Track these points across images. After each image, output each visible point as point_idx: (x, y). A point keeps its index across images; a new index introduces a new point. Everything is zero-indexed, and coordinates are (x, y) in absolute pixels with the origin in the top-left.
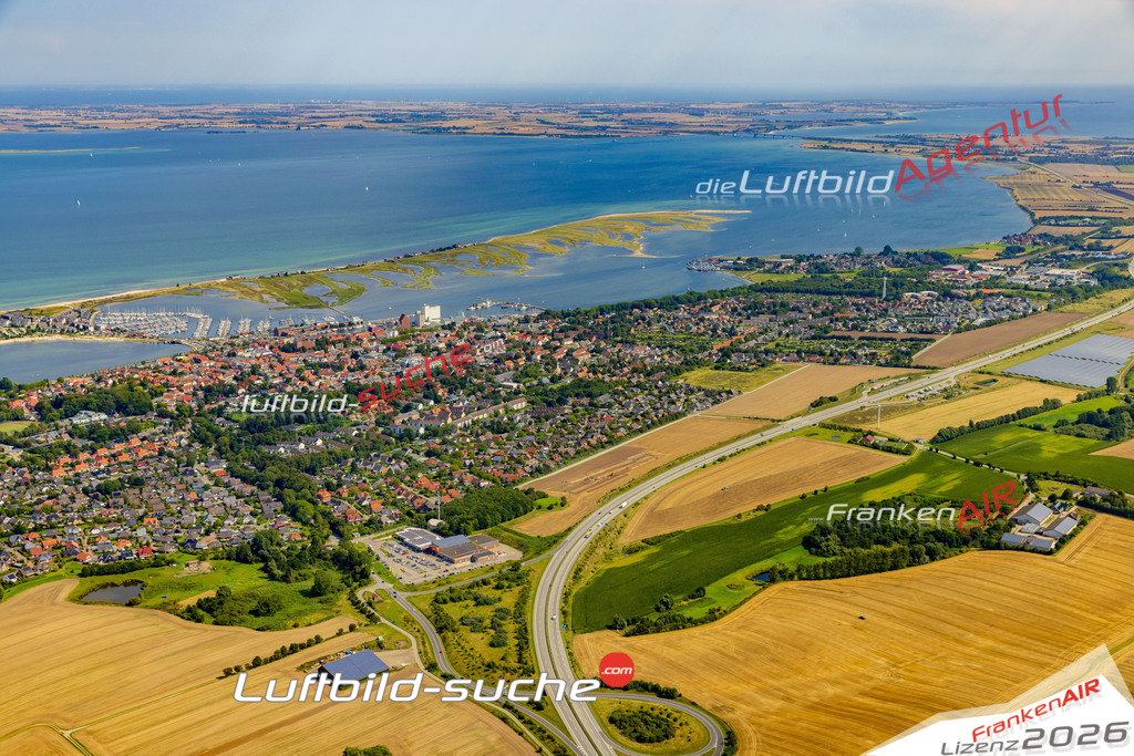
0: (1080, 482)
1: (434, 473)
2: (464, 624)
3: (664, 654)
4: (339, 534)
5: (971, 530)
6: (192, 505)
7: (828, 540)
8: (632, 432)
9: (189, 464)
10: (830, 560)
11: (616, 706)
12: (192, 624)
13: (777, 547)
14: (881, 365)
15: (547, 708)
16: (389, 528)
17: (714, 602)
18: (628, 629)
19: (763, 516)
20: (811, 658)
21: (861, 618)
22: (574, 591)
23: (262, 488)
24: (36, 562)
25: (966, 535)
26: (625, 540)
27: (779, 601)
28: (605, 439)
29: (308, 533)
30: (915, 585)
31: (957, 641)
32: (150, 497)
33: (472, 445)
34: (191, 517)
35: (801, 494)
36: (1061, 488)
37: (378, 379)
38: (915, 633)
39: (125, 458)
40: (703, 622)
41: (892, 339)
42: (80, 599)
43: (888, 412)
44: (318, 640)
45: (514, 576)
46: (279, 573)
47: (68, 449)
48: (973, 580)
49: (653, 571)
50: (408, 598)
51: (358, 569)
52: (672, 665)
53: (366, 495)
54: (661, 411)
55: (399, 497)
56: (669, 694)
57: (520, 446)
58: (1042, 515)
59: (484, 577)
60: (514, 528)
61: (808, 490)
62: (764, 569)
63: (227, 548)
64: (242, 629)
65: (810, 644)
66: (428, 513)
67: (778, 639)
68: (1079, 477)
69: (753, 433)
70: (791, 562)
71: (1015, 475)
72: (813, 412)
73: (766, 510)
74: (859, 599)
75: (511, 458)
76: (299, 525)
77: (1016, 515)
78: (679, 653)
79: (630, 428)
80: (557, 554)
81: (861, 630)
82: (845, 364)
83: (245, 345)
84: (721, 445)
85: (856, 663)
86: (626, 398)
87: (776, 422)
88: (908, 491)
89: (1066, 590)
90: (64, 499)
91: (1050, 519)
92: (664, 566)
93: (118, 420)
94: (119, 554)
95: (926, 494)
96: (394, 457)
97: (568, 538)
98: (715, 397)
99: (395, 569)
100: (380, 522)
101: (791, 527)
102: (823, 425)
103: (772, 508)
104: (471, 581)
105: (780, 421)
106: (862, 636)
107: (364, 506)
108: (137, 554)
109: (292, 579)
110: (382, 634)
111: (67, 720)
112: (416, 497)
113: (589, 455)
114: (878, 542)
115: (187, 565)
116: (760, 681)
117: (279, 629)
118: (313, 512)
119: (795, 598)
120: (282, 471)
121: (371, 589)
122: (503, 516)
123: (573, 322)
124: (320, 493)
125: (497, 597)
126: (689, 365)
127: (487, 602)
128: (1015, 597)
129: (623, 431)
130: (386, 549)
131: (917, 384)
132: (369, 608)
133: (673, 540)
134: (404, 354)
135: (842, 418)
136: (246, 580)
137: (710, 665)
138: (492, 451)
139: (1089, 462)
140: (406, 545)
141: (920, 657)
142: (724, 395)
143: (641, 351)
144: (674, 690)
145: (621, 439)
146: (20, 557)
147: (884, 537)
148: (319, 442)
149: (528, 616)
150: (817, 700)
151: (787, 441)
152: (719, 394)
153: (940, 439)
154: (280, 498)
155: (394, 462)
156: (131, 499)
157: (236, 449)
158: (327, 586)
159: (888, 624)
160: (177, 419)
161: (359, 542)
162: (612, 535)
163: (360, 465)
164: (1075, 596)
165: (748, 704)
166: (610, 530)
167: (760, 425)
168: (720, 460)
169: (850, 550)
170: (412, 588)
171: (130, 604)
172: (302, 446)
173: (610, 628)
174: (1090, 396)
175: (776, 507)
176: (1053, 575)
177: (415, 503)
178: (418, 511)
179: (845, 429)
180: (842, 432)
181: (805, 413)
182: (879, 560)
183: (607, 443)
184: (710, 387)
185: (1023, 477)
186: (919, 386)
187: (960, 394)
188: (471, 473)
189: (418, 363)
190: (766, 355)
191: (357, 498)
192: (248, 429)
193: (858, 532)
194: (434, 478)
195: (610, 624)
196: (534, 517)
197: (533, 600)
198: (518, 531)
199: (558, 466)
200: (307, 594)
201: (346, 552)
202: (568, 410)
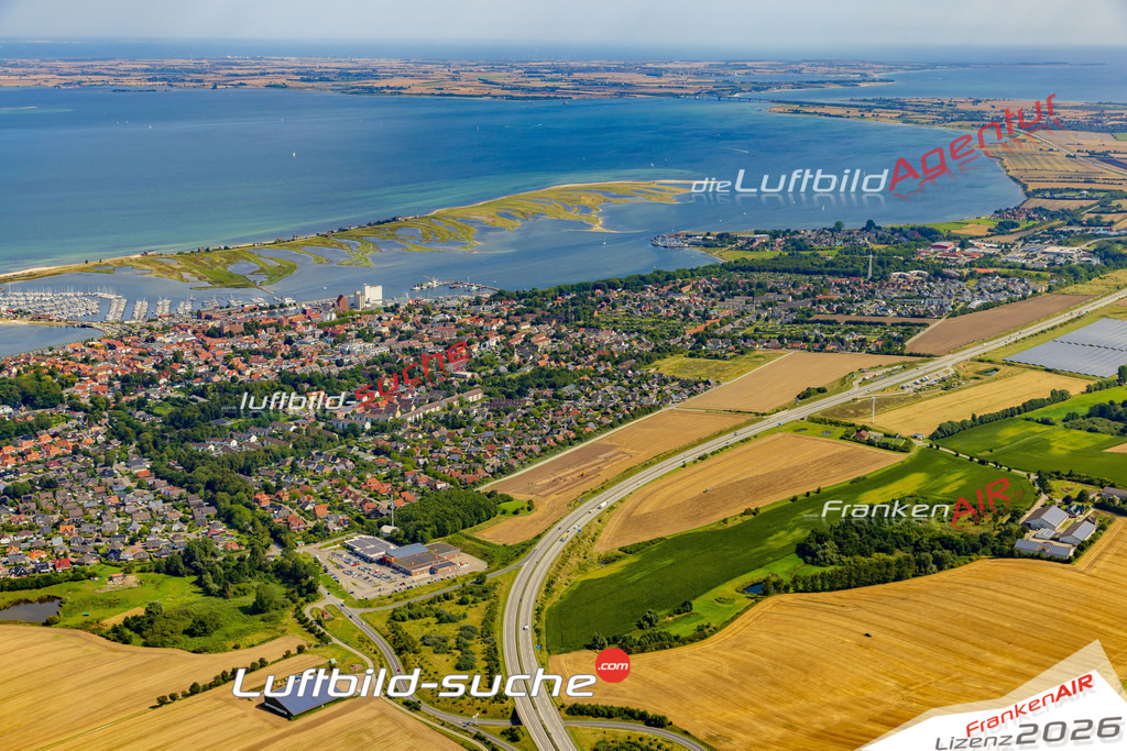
0: (1097, 482)
1: (384, 473)
2: (425, 644)
3: (651, 678)
4: (281, 543)
5: (981, 536)
6: (113, 510)
7: (824, 548)
8: (602, 428)
9: (108, 463)
10: (829, 569)
11: (600, 736)
12: (118, 645)
13: (769, 554)
14: (872, 353)
15: (523, 739)
16: (337, 536)
17: (702, 618)
19: (752, 521)
20: (813, 680)
21: (867, 635)
22: (547, 606)
23: (192, 491)
25: (975, 541)
26: (601, 548)
27: (773, 616)
28: (573, 435)
29: (246, 542)
30: (923, 598)
31: (972, 659)
32: (65, 502)
33: (425, 442)
34: (112, 524)
35: (791, 495)
36: (1077, 488)
37: (315, 368)
38: (927, 652)
39: (34, 456)
40: (691, 640)
41: (882, 324)
43: (883, 404)
44: (263, 663)
45: (479, 589)
46: (215, 587)
48: (985, 592)
49: (633, 584)
50: (362, 615)
51: (305, 583)
52: (660, 689)
53: (309, 499)
54: (633, 403)
55: (346, 501)
56: (658, 722)
57: (478, 443)
58: (1057, 518)
59: (448, 590)
60: (476, 536)
61: (800, 492)
62: (755, 580)
63: (155, 560)
64: (176, 651)
65: (812, 664)
66: (380, 519)
67: (776, 659)
68: (1094, 477)
69: (736, 428)
70: (785, 572)
71: (1024, 474)
72: (801, 405)
73: (754, 514)
74: (863, 614)
75: (470, 456)
76: (235, 533)
77: (1029, 518)
78: (667, 676)
79: (600, 423)
80: (526, 564)
81: (866, 648)
82: (832, 352)
83: (165, 330)
84: (701, 441)
85: (863, 686)
86: (593, 389)
87: (760, 416)
88: (909, 493)
89: (1089, 603)
91: (1066, 523)
92: (645, 577)
93: (25, 414)
94: (33, 566)
95: (928, 496)
96: (338, 455)
97: (538, 546)
98: (691, 387)
99: (346, 582)
100: (326, 529)
101: (782, 533)
102: (812, 420)
103: (761, 511)
104: (431, 596)
105: (764, 414)
106: (869, 656)
107: (308, 511)
108: (54, 567)
109: (230, 593)
110: (334, 656)
112: (365, 501)
113: (555, 453)
114: (880, 549)
115: (111, 579)
116: (758, 707)
117: (217, 651)
118: (250, 518)
119: (791, 612)
120: (214, 472)
121: (320, 605)
122: (464, 522)
123: (531, 303)
124: (258, 496)
125: (461, 613)
126: (661, 352)
127: (450, 620)
128: (1033, 611)
129: (592, 427)
130: (335, 560)
131: (912, 373)
132: (318, 627)
133: (654, 548)
134: (344, 340)
135: (832, 412)
136: (178, 594)
137: (702, 689)
138: (448, 449)
139: (1104, 460)
140: (357, 554)
141: (933, 678)
142: (701, 385)
143: (606, 337)
144: (664, 718)
145: (590, 435)
147: (885, 544)
148: (254, 439)
149: (497, 635)
150: (823, 728)
151: (774, 437)
152: (696, 384)
153: (941, 435)
154: (212, 502)
155: (338, 461)
156: (43, 503)
157: (160, 447)
158: (270, 602)
159: (896, 641)
160: (92, 412)
161: (305, 552)
162: (586, 542)
163: (301, 465)
164: (1099, 610)
165: (746, 733)
166: (583, 538)
167: (742, 420)
168: (702, 458)
169: (849, 558)
170: (365, 603)
171: (48, 624)
172: (234, 443)
173: (589, 647)
174: (1100, 387)
175: (766, 510)
176: (1073, 586)
177: (365, 508)
178: (368, 516)
179: (837, 424)
180: (833, 426)
181: (793, 406)
182: (884, 570)
183: (575, 439)
184: (685, 377)
185: (1033, 477)
186: (915, 375)
187: (959, 384)
188: (425, 473)
189: (360, 351)
190: (745, 341)
191: (299, 502)
192: (172, 423)
193: (858, 538)
194: (385, 479)
195: (589, 643)
196: (498, 522)
197: (502, 616)
198: (482, 539)
199: (522, 465)
200: (249, 611)
201: (290, 564)
202: (529, 402)
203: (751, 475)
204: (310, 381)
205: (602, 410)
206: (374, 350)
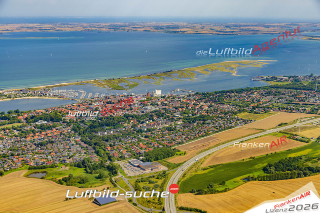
2: (143, 189)
3: (206, 201)
4: (110, 160)
6: (67, 150)
7: (271, 168)
9: (69, 137)
12: (60, 185)
13: (254, 170)
14: (307, 113)
16: (127, 159)
17: (228, 186)
18: (196, 193)
19: (252, 160)
22: (182, 181)
23: (90, 145)
24: (16, 164)
25: (319, 169)
26: (203, 166)
27: (249, 186)
28: (205, 134)
29: (101, 159)
30: (296, 184)
32: (54, 147)
33: (161, 134)
34: (66, 153)
35: (266, 154)
37: (135, 113)
39: (50, 135)
40: (221, 192)
41: (314, 105)
42: (27, 176)
43: (303, 128)
45: (164, 175)
46: (89, 171)
47: (33, 132)
49: (209, 176)
50: (128, 181)
51: (114, 171)
52: (208, 204)
53: (122, 149)
54: (226, 126)
55: (132, 150)
57: (176, 135)
59: (154, 175)
60: (167, 161)
61: (270, 153)
62: (247, 177)
63: (75, 163)
64: (75, 187)
65: (255, 200)
66: (140, 154)
67: (245, 198)
69: (255, 134)
70: (257, 175)
72: (278, 127)
73: (253, 158)
74: (276, 187)
75: (172, 139)
76: (99, 157)
78: (211, 201)
79: (214, 131)
80: (179, 169)
81: (273, 196)
82: (294, 112)
83: (95, 101)
84: (243, 137)
86: (216, 121)
87: (264, 130)
90: (28, 146)
92: (214, 174)
93: (51, 123)
94: (41, 163)
96: (134, 137)
97: (184, 164)
98: (245, 122)
99: (126, 171)
100: (124, 157)
101: (260, 164)
102: (280, 132)
103: (255, 158)
104: (149, 176)
105: (266, 130)
107: (120, 152)
108: (47, 164)
109: (93, 173)
112: (138, 150)
113: (198, 139)
114: (288, 170)
115: (61, 167)
117: (86, 188)
118: (103, 153)
119: (254, 186)
120: (97, 140)
121: (117, 177)
122: (164, 157)
123: (205, 96)
124: (107, 147)
125: (156, 181)
126: (240, 111)
127: (152, 183)
129: (211, 132)
130: (125, 165)
131: (317, 120)
132: (115, 183)
133: (219, 167)
134: (146, 105)
135: (287, 130)
136: (79, 173)
137: (220, 205)
138: (167, 137)
140: (131, 164)
142: (249, 121)
143: (225, 107)
145: (210, 134)
146: (11, 163)
147: (291, 168)
148: (112, 132)
149: (165, 187)
151: (266, 137)
154: (94, 148)
155: (134, 139)
156: (49, 147)
157: (85, 133)
158: (103, 175)
160: (68, 124)
161: (116, 163)
162: (199, 164)
163: (122, 140)
166: (199, 162)
167: (260, 131)
168: (241, 142)
169: (278, 172)
170: (130, 177)
171: (42, 178)
172: (106, 133)
173: (190, 192)
175: (257, 157)
177: (137, 152)
178: (137, 154)
179: (287, 134)
181: (276, 128)
182: (286, 175)
184: (245, 119)
188: (157, 143)
189: (150, 108)
190: (268, 109)
191: (119, 149)
192: (90, 127)
193: (282, 166)
194: (145, 144)
195: (191, 191)
196: (174, 157)
197: (168, 182)
199: (187, 142)
200: (97, 178)
201: (111, 166)
202: (195, 124)
204: (132, 117)
205: (216, 127)
206: (154, 108)
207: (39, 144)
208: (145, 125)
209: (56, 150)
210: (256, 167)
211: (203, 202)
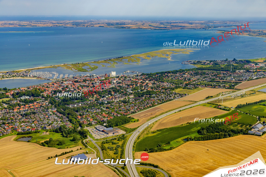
1: (107, 112)
2: (108, 149)
3: (157, 157)
4: (81, 126)
5: (241, 130)
6: (46, 119)
7: (203, 131)
8: (159, 104)
9: (48, 109)
10: (203, 136)
11: (143, 169)
12: (42, 147)
13: (191, 132)
14: (226, 89)
15: (125, 169)
16: (94, 125)
17: (172, 145)
18: (149, 151)
19: (189, 125)
20: (194, 159)
21: (208, 150)
22: (137, 142)
23: (64, 115)
24: (7, 131)
25: (239, 131)
26: (152, 130)
27: (188, 145)
28: (151, 105)
29: (74, 126)
30: (223, 143)
31: (232, 156)
32: (36, 117)
33: (118, 106)
34: (46, 122)
38: (221, 154)
39: (32, 107)
40: (168, 150)
41: (231, 82)
42: (16, 140)
43: (225, 100)
44: (72, 151)
45: (123, 137)
46: (65, 135)
47: (19, 105)
48: (239, 142)
49: (158, 138)
50: (96, 142)
51: (84, 135)
52: (158, 160)
53: (89, 117)
54: (167, 99)
55: (97, 118)
56: (156, 167)
57: (130, 107)
58: (260, 126)
59: (115, 138)
60: (125, 126)
62: (186, 138)
64: (55, 148)
65: (194, 156)
66: (104, 122)
67: (186, 155)
69: (189, 104)
70: (193, 136)
71: (255, 116)
72: (206, 100)
73: (189, 124)
74: (209, 146)
75: (127, 109)
76: (72, 124)
77: (253, 126)
78: (160, 157)
79: (158, 103)
80: (134, 133)
81: (207, 153)
82: (217, 88)
83: (66, 81)
84: (180, 107)
85: (205, 161)
86: (159, 95)
87: (196, 102)
89: (262, 145)
90: (16, 116)
91: (262, 127)
92: (161, 136)
93: (32, 98)
94: (27, 130)
96: (98, 108)
97: (138, 129)
98: (181, 95)
99: (94, 135)
100: (92, 124)
101: (195, 128)
102: (208, 103)
104: (112, 139)
105: (197, 102)
106: (207, 154)
107: (88, 120)
108: (31, 130)
109: (68, 137)
110: (88, 150)
111: (9, 168)
112: (101, 118)
113: (147, 109)
114: (217, 132)
115: (43, 133)
116: (180, 164)
117: (63, 148)
118: (75, 121)
119: (192, 145)
120: (70, 111)
121: (87, 140)
122: (122, 123)
123: (149, 76)
124: (78, 117)
125: (118, 142)
126: (177, 87)
127: (115, 144)
128: (248, 146)
130: (92, 130)
132: (86, 144)
133: (164, 130)
135: (213, 101)
136: (57, 137)
137: (168, 160)
138: (123, 108)
140: (97, 129)
141: (221, 160)
142: (184, 95)
143: (165, 84)
144: (158, 166)
145: (155, 105)
146: (3, 130)
148: (80, 105)
149: (125, 147)
150: (193, 169)
151: (198, 107)
153: (238, 107)
154: (68, 117)
155: (98, 110)
156: (32, 117)
157: (59, 106)
158: (76, 139)
159: (215, 152)
161: (86, 128)
162: (149, 128)
163: (89, 110)
164: (264, 146)
165: (176, 170)
166: (149, 127)
167: (193, 102)
168: (180, 111)
169: (209, 134)
170: (97, 140)
171: (28, 142)
172: (76, 105)
175: (192, 123)
176: (260, 141)
178: (101, 121)
179: (214, 104)
180: (213, 105)
181: (204, 100)
182: (216, 136)
183: (152, 106)
184: (181, 93)
185: (258, 117)
186: (235, 94)
187: (245, 96)
188: (116, 113)
190: (197, 85)
191: (87, 118)
192: (63, 101)
193: (212, 129)
194: (107, 114)
195: (145, 150)
196: (130, 124)
197: (127, 143)
198: (126, 127)
199: (138, 111)
200: (71, 140)
201: (82, 131)
202: (144, 98)
203: (191, 115)
204: (95, 92)
205: (160, 100)
206: (111, 86)
207: (25, 114)
208: (105, 99)
209: (38, 119)
210: (192, 130)
211: (155, 158)
